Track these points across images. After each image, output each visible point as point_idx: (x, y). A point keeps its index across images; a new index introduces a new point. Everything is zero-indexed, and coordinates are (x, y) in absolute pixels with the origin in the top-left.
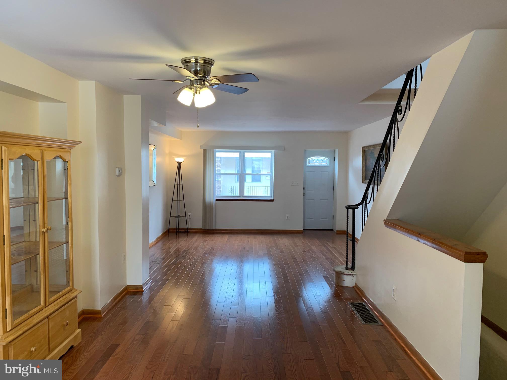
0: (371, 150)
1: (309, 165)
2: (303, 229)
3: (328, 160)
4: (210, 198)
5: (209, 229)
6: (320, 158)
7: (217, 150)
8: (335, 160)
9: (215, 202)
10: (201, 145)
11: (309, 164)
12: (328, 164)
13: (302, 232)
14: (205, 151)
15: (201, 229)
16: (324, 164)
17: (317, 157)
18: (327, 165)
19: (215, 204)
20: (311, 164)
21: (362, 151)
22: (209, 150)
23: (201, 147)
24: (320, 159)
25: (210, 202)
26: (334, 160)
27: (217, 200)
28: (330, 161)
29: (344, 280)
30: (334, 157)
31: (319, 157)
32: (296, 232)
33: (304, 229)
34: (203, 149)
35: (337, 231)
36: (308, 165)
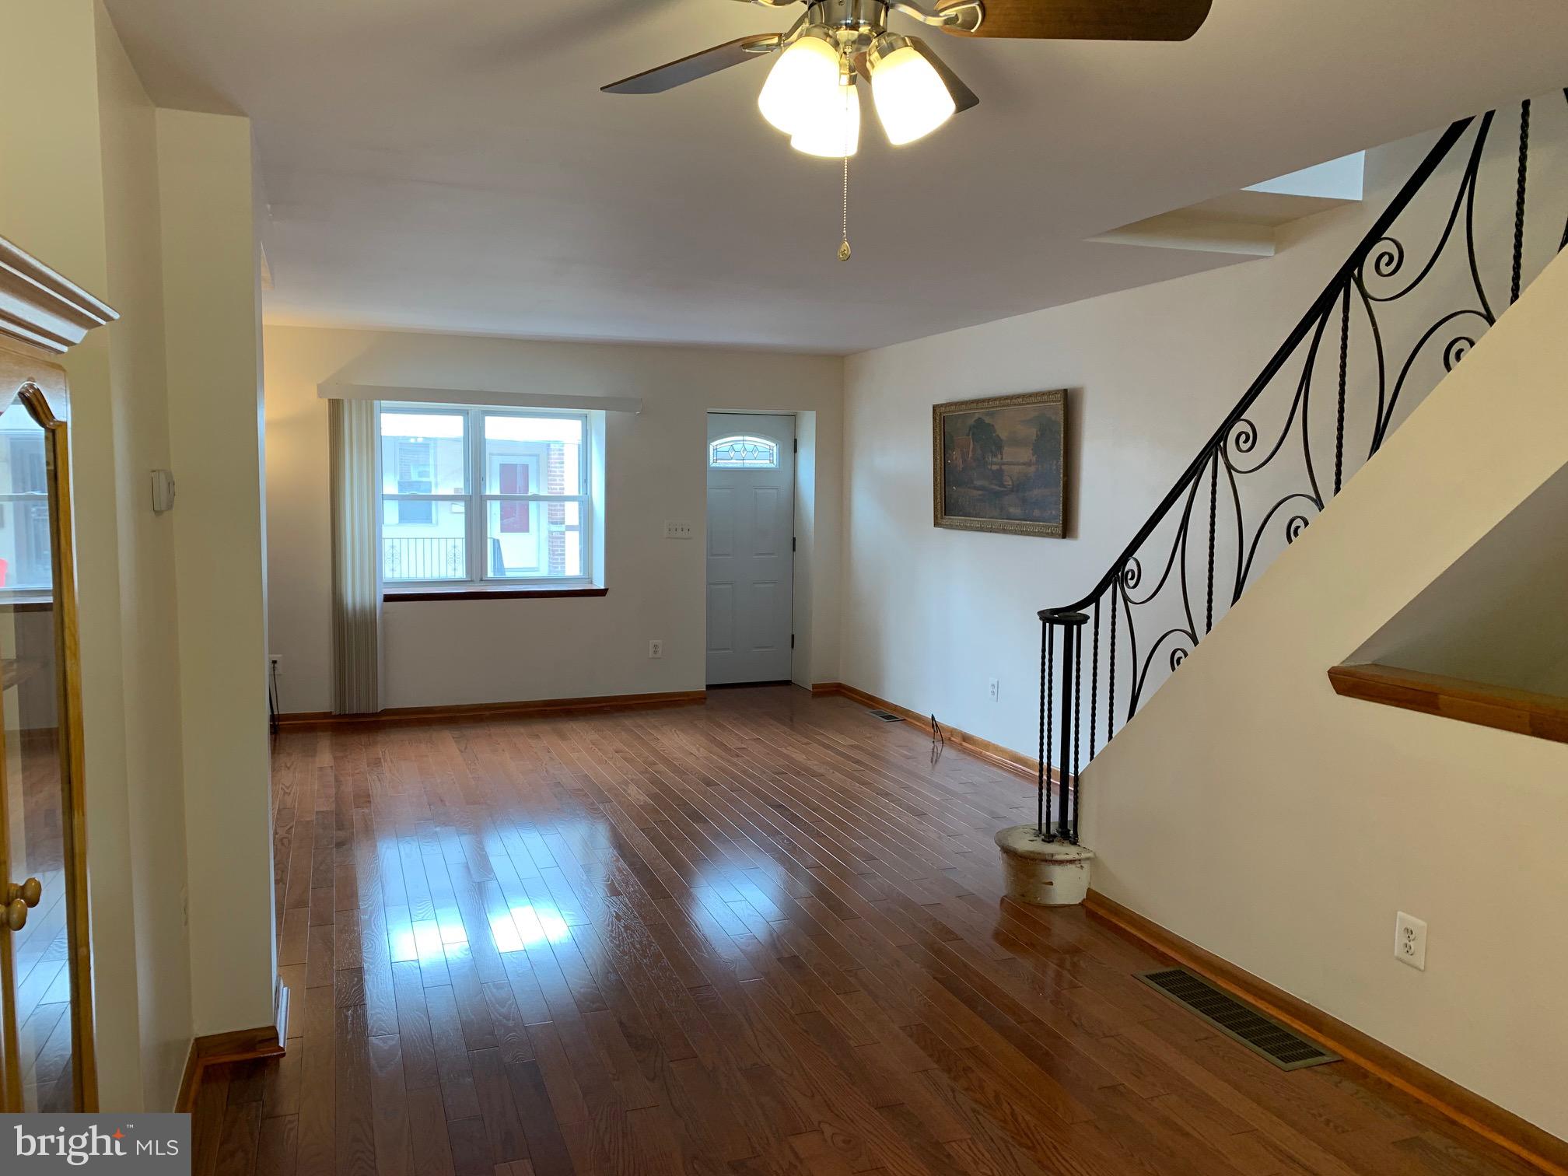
0: (977, 416)
1: (714, 465)
2: (707, 686)
3: (775, 449)
4: (358, 593)
5: (363, 711)
6: (752, 441)
7: (385, 403)
8: (800, 450)
9: (382, 608)
10: (320, 382)
11: (716, 461)
12: (775, 462)
13: (705, 699)
14: (336, 408)
15: (326, 715)
16: (763, 463)
17: (741, 438)
18: (772, 466)
19: (384, 613)
20: (721, 464)
21: (934, 419)
22: (354, 402)
23: (321, 393)
24: (749, 447)
25: (363, 610)
26: (795, 451)
27: (388, 598)
28: (781, 453)
29: (1051, 884)
30: (796, 441)
31: (747, 438)
32: (686, 698)
33: (709, 687)
34: (329, 400)
35: (815, 686)
36: (712, 464)
